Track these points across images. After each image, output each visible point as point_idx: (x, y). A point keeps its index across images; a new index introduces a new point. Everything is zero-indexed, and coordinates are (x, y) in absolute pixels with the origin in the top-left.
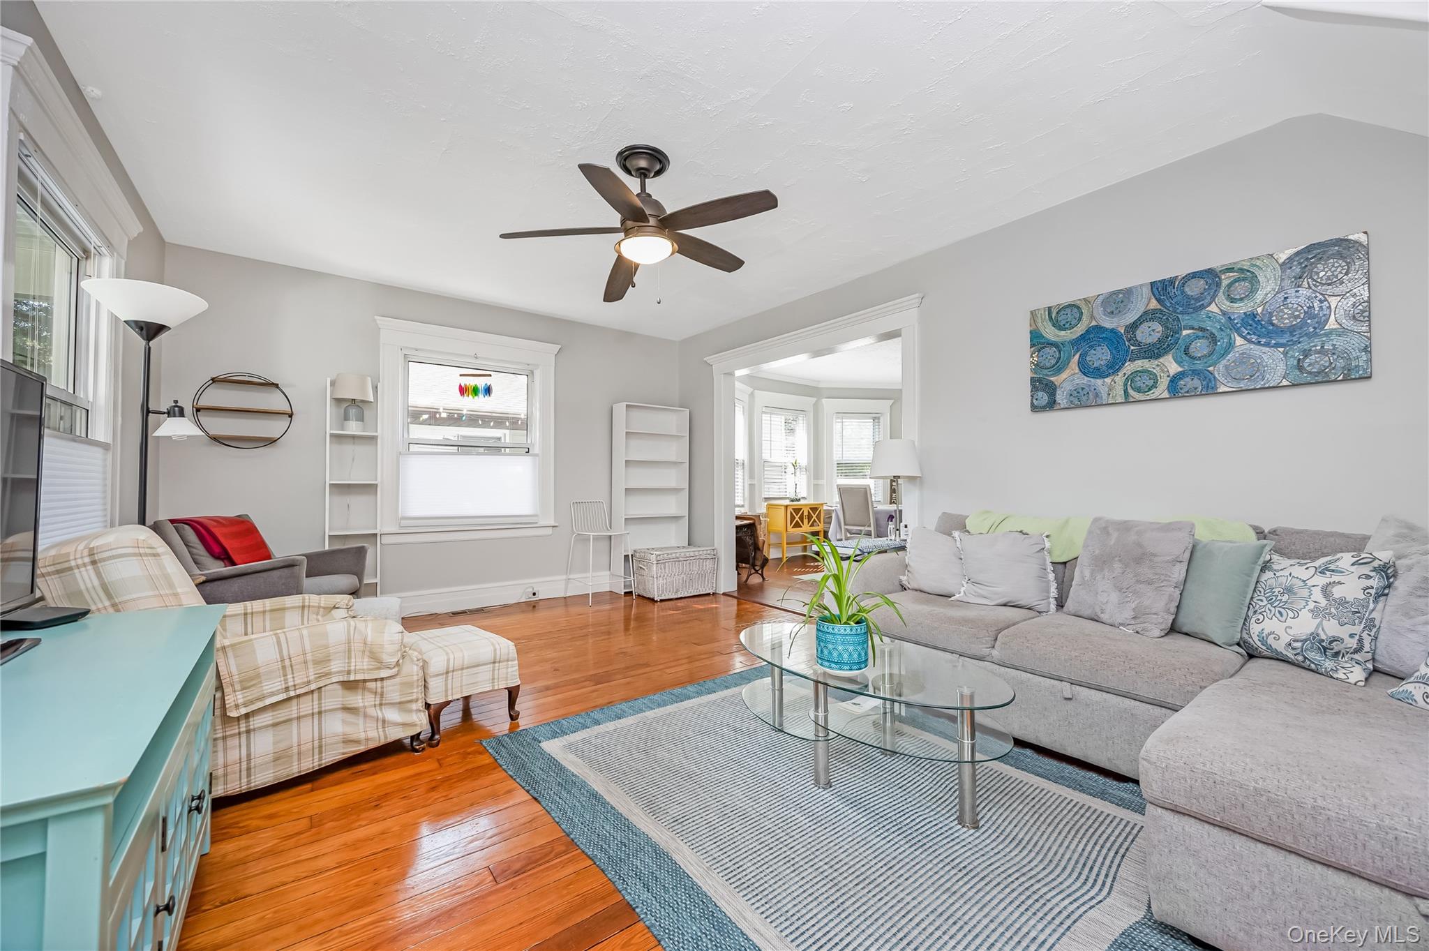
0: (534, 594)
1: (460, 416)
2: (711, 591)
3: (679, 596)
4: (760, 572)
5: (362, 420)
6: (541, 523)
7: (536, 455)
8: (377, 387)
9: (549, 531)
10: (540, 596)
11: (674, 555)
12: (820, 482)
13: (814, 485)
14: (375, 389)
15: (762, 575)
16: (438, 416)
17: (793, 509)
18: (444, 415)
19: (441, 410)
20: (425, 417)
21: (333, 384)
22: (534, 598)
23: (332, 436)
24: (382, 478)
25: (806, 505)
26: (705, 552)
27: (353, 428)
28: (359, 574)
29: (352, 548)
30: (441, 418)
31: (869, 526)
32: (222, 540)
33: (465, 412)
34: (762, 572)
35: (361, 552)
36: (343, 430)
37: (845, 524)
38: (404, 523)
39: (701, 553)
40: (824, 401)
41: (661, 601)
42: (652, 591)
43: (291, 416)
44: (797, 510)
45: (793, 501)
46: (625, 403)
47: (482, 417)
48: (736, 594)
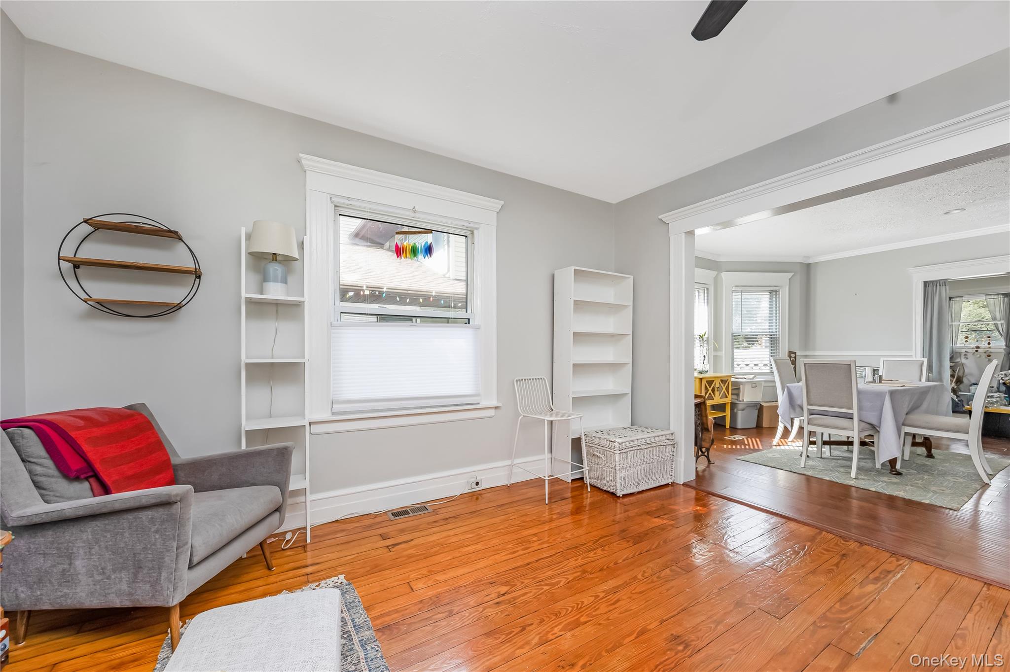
0: (477, 484)
1: (381, 293)
2: (669, 481)
3: (641, 489)
4: (706, 454)
5: (286, 283)
6: (484, 403)
7: (477, 328)
8: (302, 243)
9: (492, 412)
10: (484, 486)
11: (635, 443)
12: (719, 354)
13: (714, 356)
14: (301, 246)
15: (708, 457)
16: (362, 293)
17: (707, 381)
18: (367, 292)
19: (365, 288)
20: (351, 294)
21: (249, 237)
22: (477, 489)
23: (249, 301)
24: (310, 357)
25: (718, 377)
26: (664, 437)
27: (275, 292)
28: (282, 485)
29: (272, 450)
30: (364, 295)
31: (851, 408)
32: (86, 448)
33: (385, 290)
34: (708, 454)
35: (283, 455)
36: (262, 294)
37: (809, 404)
38: (337, 407)
39: (660, 438)
40: (724, 275)
41: (625, 496)
42: (612, 485)
43: (199, 276)
44: (710, 382)
45: (701, 373)
46: (573, 268)
47: (400, 295)
48: (694, 484)
